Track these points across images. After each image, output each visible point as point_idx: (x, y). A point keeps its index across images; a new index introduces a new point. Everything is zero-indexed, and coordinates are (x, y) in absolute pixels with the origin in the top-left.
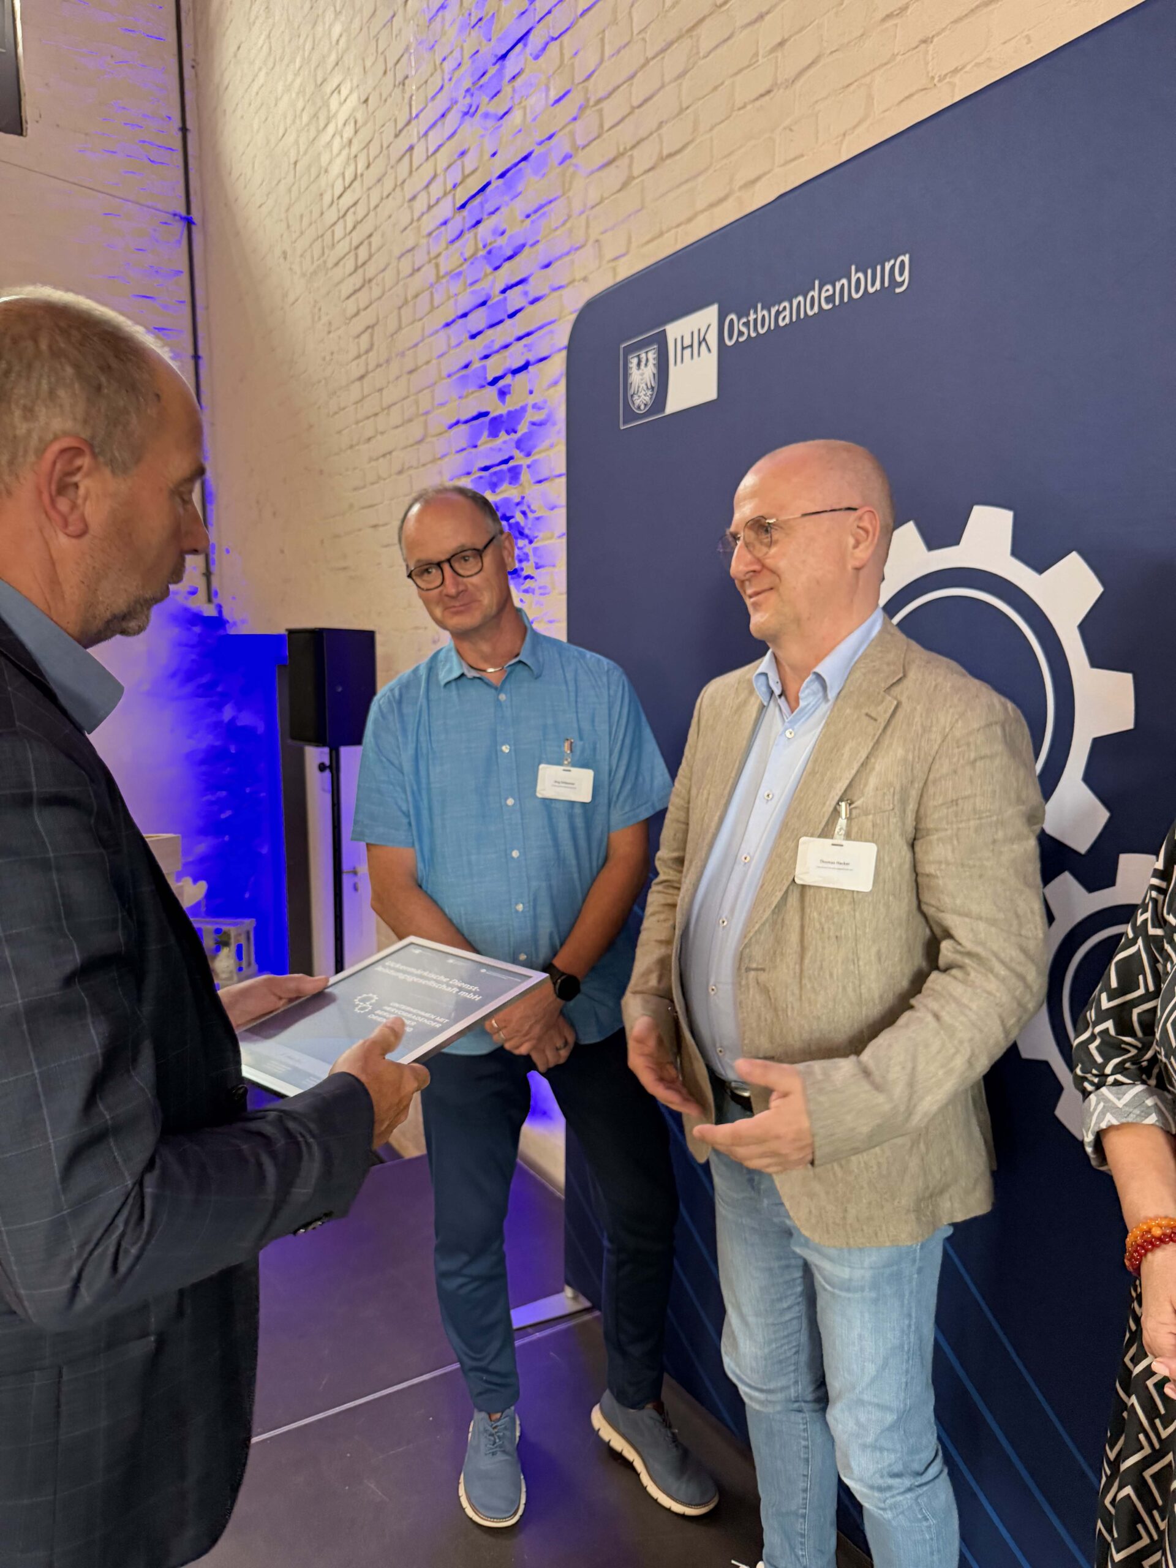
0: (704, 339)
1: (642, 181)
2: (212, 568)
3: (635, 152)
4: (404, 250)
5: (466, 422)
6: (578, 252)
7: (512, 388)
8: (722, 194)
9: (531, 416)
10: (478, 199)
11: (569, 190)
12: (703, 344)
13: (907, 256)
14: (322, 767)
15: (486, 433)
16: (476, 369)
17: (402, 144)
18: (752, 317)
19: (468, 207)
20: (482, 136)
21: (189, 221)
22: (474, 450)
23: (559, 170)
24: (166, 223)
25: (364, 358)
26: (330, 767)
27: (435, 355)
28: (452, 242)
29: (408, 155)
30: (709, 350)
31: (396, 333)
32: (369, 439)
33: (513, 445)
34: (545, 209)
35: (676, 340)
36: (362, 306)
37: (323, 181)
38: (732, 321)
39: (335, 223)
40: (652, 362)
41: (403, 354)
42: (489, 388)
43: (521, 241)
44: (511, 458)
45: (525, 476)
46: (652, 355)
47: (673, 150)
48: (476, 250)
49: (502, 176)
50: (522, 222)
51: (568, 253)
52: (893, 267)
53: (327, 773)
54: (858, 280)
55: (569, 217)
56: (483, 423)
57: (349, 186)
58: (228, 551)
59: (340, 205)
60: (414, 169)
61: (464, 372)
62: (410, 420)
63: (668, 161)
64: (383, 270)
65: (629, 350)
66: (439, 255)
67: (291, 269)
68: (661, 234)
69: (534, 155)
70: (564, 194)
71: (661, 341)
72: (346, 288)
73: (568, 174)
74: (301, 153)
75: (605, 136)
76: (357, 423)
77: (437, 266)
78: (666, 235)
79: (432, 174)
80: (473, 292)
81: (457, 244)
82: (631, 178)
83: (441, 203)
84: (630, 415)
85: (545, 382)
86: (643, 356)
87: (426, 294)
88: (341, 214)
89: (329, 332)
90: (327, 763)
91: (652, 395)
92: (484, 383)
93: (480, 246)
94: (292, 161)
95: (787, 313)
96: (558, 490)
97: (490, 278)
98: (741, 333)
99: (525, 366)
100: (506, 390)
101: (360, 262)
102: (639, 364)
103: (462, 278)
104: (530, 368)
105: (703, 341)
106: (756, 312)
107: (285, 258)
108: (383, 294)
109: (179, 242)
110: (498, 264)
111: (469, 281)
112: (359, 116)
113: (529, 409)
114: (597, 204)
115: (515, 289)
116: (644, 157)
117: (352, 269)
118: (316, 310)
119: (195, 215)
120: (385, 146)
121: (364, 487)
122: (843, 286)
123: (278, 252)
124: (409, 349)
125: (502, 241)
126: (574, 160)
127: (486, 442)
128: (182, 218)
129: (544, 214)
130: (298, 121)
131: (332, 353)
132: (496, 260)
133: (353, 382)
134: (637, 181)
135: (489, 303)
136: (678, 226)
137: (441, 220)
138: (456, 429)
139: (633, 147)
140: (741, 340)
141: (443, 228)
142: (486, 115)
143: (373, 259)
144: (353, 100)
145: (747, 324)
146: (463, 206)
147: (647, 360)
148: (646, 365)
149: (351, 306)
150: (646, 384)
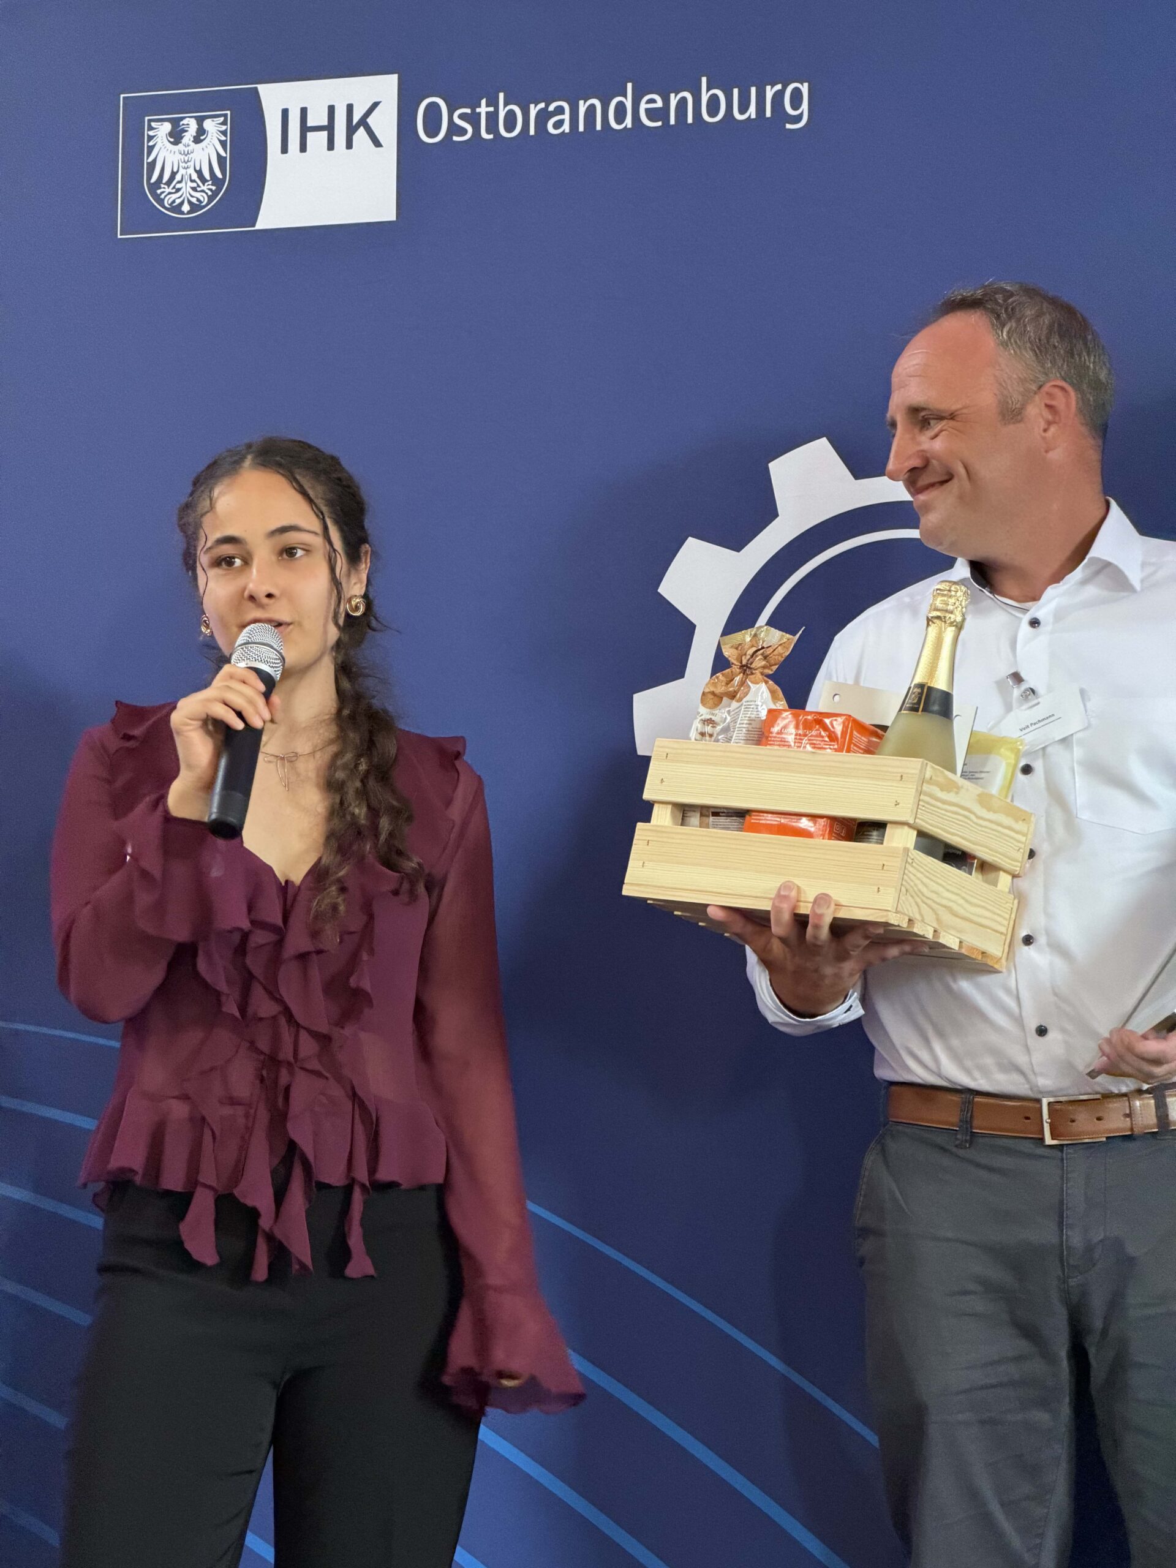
0: (363, 122)
12: (362, 129)
13: (806, 84)
18: (483, 109)
30: (377, 143)
35: (285, 113)
38: (433, 106)
40: (214, 136)
46: (215, 125)
54: (714, 99)
65: (147, 108)
84: (149, 218)
86: (191, 125)
95: (566, 117)
102: (176, 135)
105: (359, 125)
106: (493, 102)
122: (684, 100)
140: (457, 139)
147: (202, 132)
148: (198, 141)
150: (200, 173)
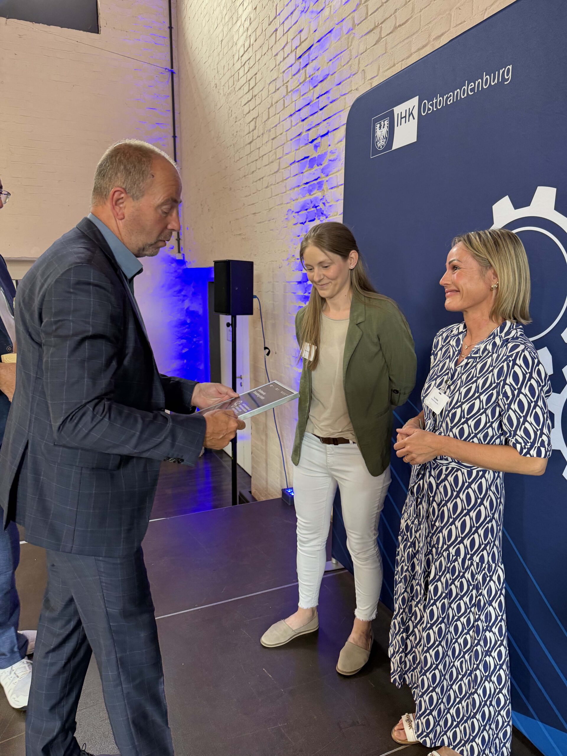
0: (412, 113)
1: (386, 39)
2: (180, 237)
3: (383, 25)
4: (271, 81)
5: (299, 161)
6: (354, 76)
7: (320, 144)
8: (424, 43)
9: (329, 157)
10: (307, 54)
11: (351, 46)
12: (411, 116)
13: (511, 66)
14: (228, 325)
15: (308, 166)
16: (304, 135)
17: (272, 28)
18: (434, 101)
19: (302, 57)
20: (310, 22)
21: (173, 73)
22: (301, 175)
23: (346, 36)
24: (162, 73)
25: (252, 133)
26: (232, 325)
27: (285, 130)
28: (294, 75)
29: (275, 33)
30: (414, 119)
31: (267, 120)
32: (253, 172)
33: (320, 171)
34: (339, 56)
36: (252, 108)
37: (234, 48)
38: (425, 103)
39: (239, 69)
40: (386, 125)
41: (270, 131)
42: (310, 144)
43: (327, 73)
44: (319, 177)
45: (325, 186)
46: (386, 122)
47: (401, 23)
48: (306, 78)
49: (319, 41)
50: (328, 63)
51: (349, 77)
52: (504, 71)
53: (230, 328)
54: (487, 79)
55: (351, 59)
56: (307, 161)
57: (246, 51)
58: (187, 229)
59: (242, 60)
60: (277, 40)
61: (298, 138)
62: (272, 162)
63: (399, 29)
64: (262, 90)
65: (376, 121)
66: (288, 81)
67: (219, 92)
68: (394, 65)
69: (334, 30)
70: (348, 48)
71: (391, 115)
72: (244, 101)
73: (351, 38)
74: (225, 35)
75: (369, 18)
76: (248, 165)
77: (287, 87)
78: (397, 65)
79: (286, 42)
80: (304, 99)
81: (296, 76)
82: (380, 38)
83: (290, 56)
84: (375, 151)
85: (336, 140)
86: (383, 123)
87: (282, 101)
88: (242, 64)
89: (236, 122)
90: (230, 322)
91: (386, 141)
92: (307, 142)
93: (308, 76)
94: (220, 40)
95: (452, 98)
96: (340, 192)
97: (312, 91)
98: (429, 109)
99: (327, 134)
100: (318, 145)
101: (250, 88)
102: (380, 127)
103: (299, 92)
104: (329, 133)
105: (411, 114)
106: (437, 99)
107: (216, 87)
108: (261, 102)
109: (168, 82)
110: (316, 85)
111: (302, 94)
112: (252, 16)
113: (328, 153)
114: (364, 52)
115: (323, 96)
116: (387, 27)
117: (247, 91)
118: (230, 111)
119: (175, 69)
120: (264, 30)
121: (250, 195)
122: (479, 83)
123: (213, 84)
124: (272, 128)
125: (318, 73)
126: (353, 31)
127: (307, 171)
128: (169, 70)
129: (338, 58)
130: (223, 20)
131: (237, 132)
132: (315, 82)
133: (246, 145)
134: (383, 39)
135: (311, 104)
136: (403, 60)
137: (290, 65)
138: (293, 165)
139: (381, 23)
140: (429, 112)
141: (291, 68)
142: (312, 12)
143: (257, 85)
144: (250, 9)
145: (432, 105)
146: (300, 57)
147: (384, 125)
148: (384, 127)
149: (246, 109)
150: (383, 136)
